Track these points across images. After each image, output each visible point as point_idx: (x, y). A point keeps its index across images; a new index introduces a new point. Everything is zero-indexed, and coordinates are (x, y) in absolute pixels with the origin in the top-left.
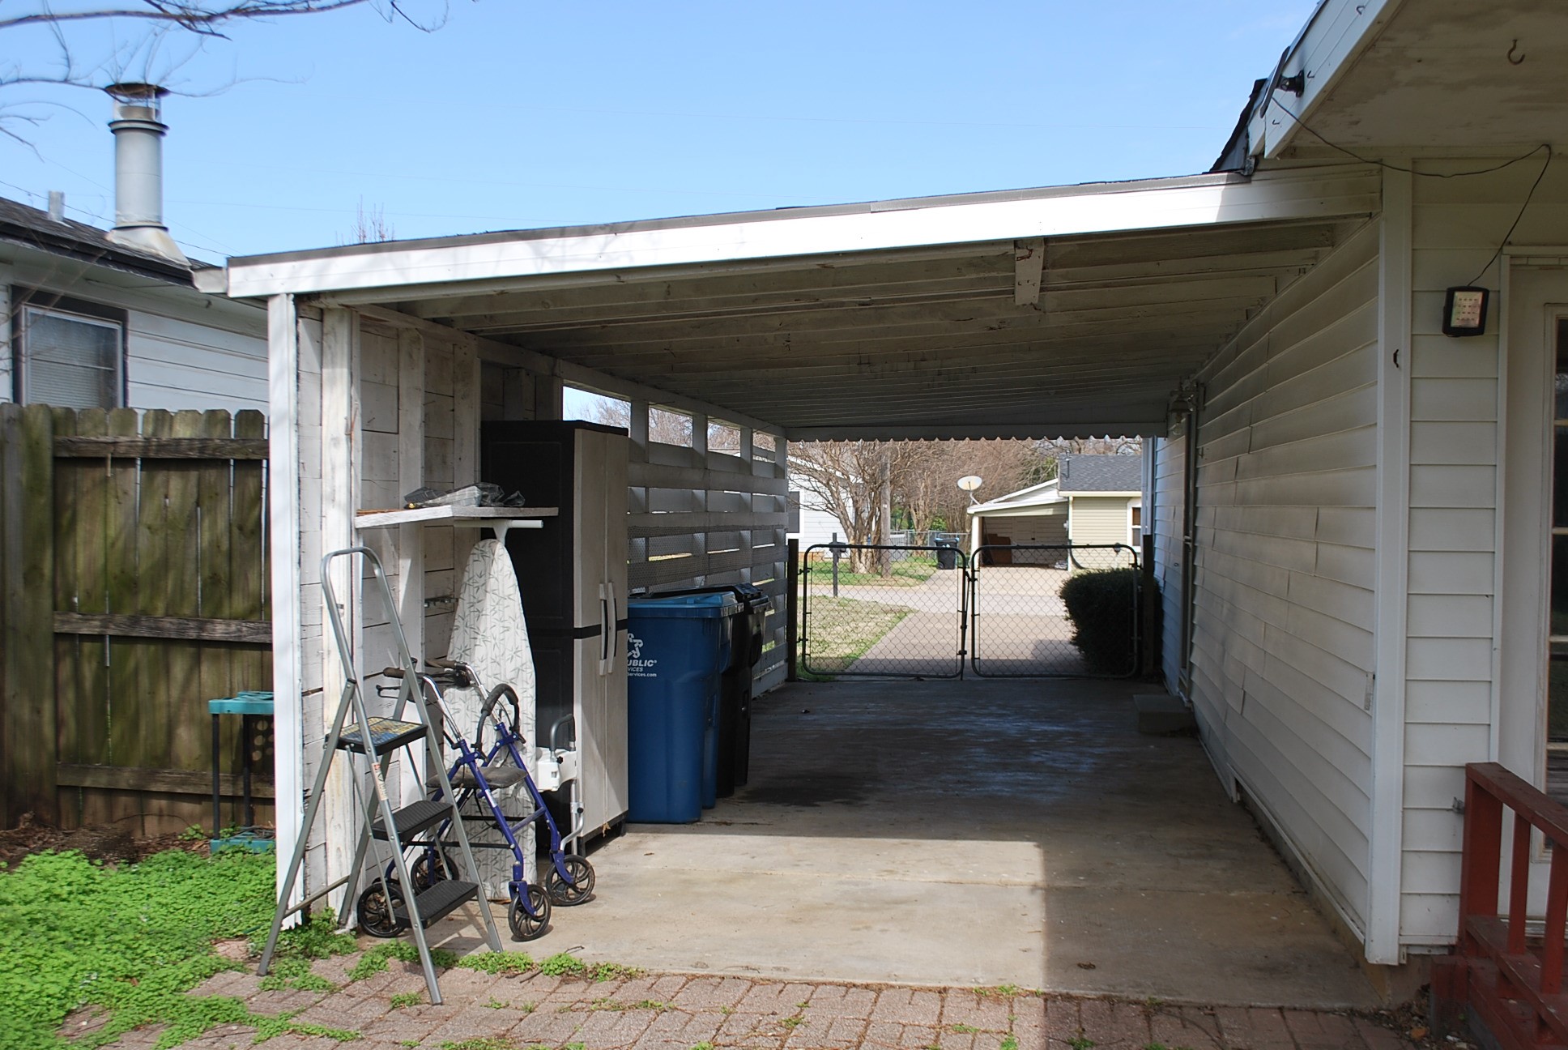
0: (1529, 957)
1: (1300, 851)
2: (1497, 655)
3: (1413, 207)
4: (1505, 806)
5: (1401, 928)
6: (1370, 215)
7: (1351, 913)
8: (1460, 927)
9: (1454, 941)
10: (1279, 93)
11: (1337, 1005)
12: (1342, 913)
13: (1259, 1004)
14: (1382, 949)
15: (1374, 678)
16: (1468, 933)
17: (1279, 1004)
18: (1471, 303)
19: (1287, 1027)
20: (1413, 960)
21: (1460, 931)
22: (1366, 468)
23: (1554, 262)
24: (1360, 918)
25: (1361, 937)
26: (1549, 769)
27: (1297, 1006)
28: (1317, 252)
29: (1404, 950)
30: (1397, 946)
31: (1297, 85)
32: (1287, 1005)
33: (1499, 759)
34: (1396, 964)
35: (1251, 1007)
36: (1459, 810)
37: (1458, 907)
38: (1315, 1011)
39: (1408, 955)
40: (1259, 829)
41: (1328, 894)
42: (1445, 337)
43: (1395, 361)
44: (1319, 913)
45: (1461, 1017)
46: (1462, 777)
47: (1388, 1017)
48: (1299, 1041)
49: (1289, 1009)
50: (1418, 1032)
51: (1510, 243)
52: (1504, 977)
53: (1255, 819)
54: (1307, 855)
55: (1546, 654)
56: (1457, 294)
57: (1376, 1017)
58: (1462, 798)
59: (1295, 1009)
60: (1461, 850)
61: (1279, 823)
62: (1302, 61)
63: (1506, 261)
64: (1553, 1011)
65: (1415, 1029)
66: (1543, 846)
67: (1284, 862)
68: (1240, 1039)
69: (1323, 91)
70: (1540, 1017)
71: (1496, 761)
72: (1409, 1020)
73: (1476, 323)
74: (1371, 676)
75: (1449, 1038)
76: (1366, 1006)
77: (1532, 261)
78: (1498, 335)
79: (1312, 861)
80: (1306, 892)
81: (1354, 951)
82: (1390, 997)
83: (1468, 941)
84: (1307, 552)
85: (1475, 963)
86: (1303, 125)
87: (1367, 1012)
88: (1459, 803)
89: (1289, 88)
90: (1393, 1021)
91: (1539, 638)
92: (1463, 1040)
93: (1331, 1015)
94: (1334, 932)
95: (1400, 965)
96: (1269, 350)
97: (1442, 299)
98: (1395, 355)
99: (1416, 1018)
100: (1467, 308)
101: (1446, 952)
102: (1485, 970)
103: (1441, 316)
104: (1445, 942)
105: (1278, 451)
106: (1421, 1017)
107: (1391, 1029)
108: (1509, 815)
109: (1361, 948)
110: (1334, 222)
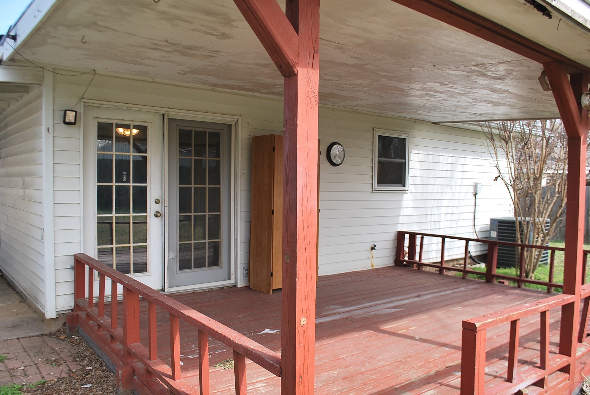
0: (95, 308)
1: (22, 288)
2: (82, 221)
3: (54, 83)
4: (86, 265)
5: (56, 306)
6: (40, 85)
7: (40, 304)
8: (74, 303)
9: (73, 308)
10: (8, 40)
11: (37, 334)
12: (37, 305)
13: (10, 338)
14: (50, 314)
15: (44, 230)
16: (77, 304)
17: (18, 337)
18: (72, 115)
19: (21, 344)
20: (61, 315)
21: (74, 304)
22: (39, 164)
23: (97, 105)
24: (43, 305)
25: (43, 311)
26: (98, 255)
27: (24, 336)
28: (23, 95)
29: (58, 313)
30: (55, 312)
31: (14, 38)
32: (20, 337)
33: (84, 251)
34: (55, 317)
35: (8, 340)
36: (72, 268)
37: (73, 297)
38: (30, 337)
39: (59, 314)
40: (8, 283)
41: (32, 300)
42: (64, 125)
43: (48, 131)
44: (30, 307)
45: (76, 330)
46: (73, 258)
47: (54, 334)
48: (25, 347)
49: (21, 338)
50: (63, 337)
51: (83, 98)
52: (88, 315)
53: (6, 280)
54: (25, 289)
55: (96, 220)
56: (68, 112)
57: (50, 335)
58: (73, 264)
59: (23, 338)
60: (73, 280)
61: (15, 280)
62: (16, 31)
63: (82, 103)
64: (102, 322)
65: (62, 336)
66: (98, 276)
67: (17, 293)
68: (4, 351)
69: (23, 41)
70: (98, 324)
71: (83, 252)
72: (60, 334)
73: (73, 121)
74: (43, 230)
75: (73, 336)
76: (47, 332)
77: (90, 104)
78: (80, 125)
79: (26, 291)
80: (25, 301)
81: (41, 316)
82: (54, 328)
83: (77, 307)
84: (21, 192)
85: (79, 313)
86: (17, 52)
87: (47, 334)
88: (72, 266)
89: (12, 39)
90: (55, 335)
91: (94, 215)
92: (77, 336)
93: (35, 337)
94: (35, 312)
95: (57, 317)
96: (6, 126)
97: (63, 113)
98: (48, 129)
99: (62, 333)
100: (70, 117)
101: (70, 311)
102: (82, 314)
103: (63, 118)
104: (70, 308)
105: (10, 159)
106: (64, 332)
107: (55, 337)
108: (87, 267)
109: (43, 314)
110: (28, 85)
